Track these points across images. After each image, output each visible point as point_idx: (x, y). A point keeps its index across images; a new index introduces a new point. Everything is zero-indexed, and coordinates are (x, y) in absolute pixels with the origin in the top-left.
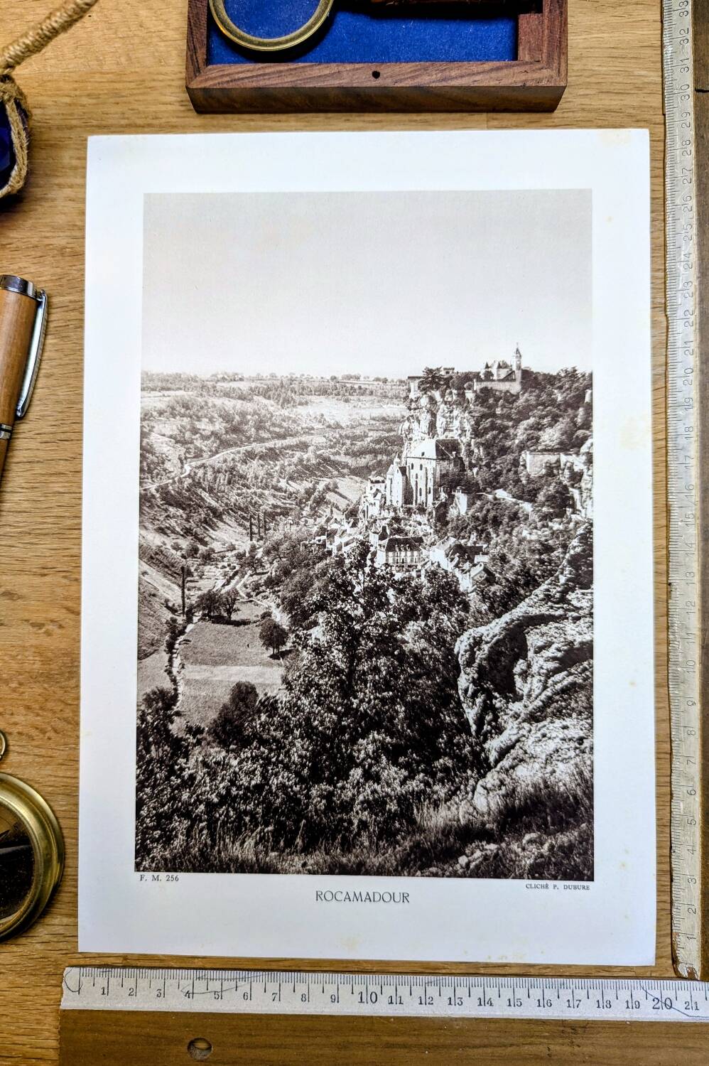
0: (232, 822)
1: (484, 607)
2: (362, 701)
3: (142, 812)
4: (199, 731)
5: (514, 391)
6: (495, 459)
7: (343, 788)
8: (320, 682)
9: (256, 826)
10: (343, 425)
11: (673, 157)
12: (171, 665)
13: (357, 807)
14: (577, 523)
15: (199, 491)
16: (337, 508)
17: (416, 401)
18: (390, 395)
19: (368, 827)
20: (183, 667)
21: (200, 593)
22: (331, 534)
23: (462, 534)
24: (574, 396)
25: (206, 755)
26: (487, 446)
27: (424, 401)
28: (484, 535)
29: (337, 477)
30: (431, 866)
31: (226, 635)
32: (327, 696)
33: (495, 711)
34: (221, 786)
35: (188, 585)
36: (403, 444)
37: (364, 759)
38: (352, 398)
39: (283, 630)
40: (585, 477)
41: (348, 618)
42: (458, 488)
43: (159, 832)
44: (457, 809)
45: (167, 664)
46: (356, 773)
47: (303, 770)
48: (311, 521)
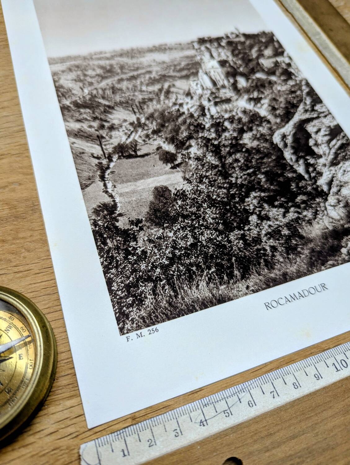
0: (184, 274)
1: (278, 120)
2: (237, 178)
3: (113, 288)
4: (139, 221)
5: (242, 41)
6: (249, 64)
7: (249, 230)
8: (207, 174)
9: (202, 271)
10: (167, 62)
12: (106, 188)
13: (264, 239)
14: (300, 81)
15: (97, 100)
16: (179, 94)
17: (199, 49)
18: (185, 48)
19: (277, 249)
20: (115, 187)
21: (113, 146)
22: (181, 105)
24: (269, 39)
25: (149, 235)
26: (242, 59)
28: (260, 92)
29: (173, 81)
30: (327, 261)
31: (138, 163)
32: (215, 181)
33: (312, 165)
34: (167, 252)
35: (104, 143)
36: (201, 65)
37: (254, 209)
38: (167, 52)
39: (173, 154)
40: (292, 64)
41: (208, 140)
42: (237, 76)
43: (131, 298)
44: (323, 222)
45: (103, 187)
46: (253, 219)
47: (219, 226)
48: (167, 102)
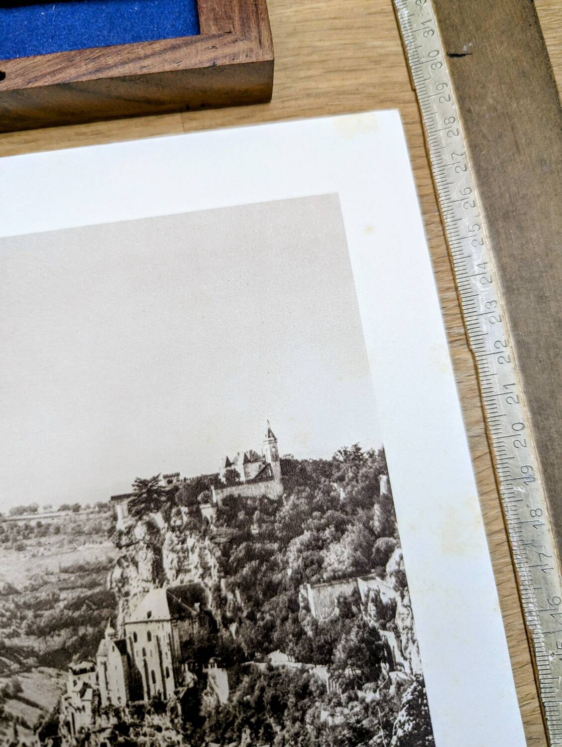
5: (273, 496)
6: (262, 605)
10: (19, 587)
11: (437, 142)
14: (399, 685)
16: (24, 724)
17: (128, 533)
18: (86, 529)
23: (227, 735)
24: (363, 488)
26: (246, 586)
27: (140, 531)
28: (262, 731)
29: (18, 673)
36: (116, 604)
38: (26, 542)
40: (400, 609)
42: (211, 661)
